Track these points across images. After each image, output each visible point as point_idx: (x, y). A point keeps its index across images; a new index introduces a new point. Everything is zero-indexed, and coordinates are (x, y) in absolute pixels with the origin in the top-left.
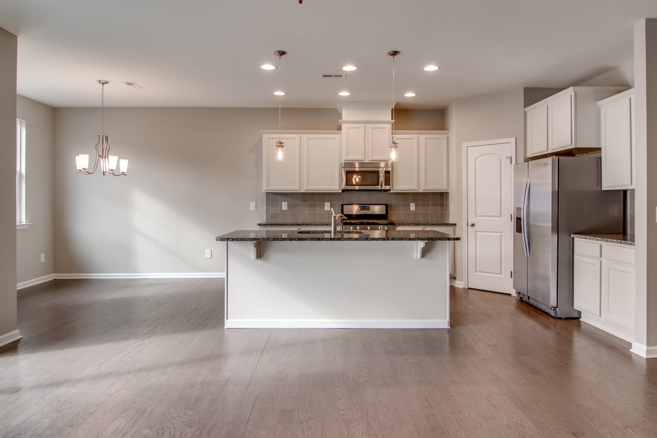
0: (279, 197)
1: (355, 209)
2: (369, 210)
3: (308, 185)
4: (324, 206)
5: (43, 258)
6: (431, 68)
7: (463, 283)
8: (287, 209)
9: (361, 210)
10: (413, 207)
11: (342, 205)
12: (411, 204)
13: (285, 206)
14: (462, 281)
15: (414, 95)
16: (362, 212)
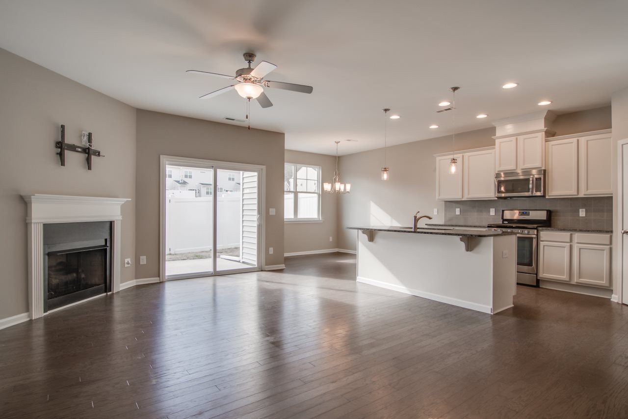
0: (454, 204)
1: (516, 215)
2: (529, 215)
3: (469, 194)
4: (489, 212)
5: (331, 239)
6: (510, 86)
7: (617, 296)
8: (459, 214)
9: (521, 215)
10: (582, 213)
11: (503, 211)
12: (580, 210)
13: (458, 211)
14: (617, 295)
15: (550, 103)
16: (522, 218)
